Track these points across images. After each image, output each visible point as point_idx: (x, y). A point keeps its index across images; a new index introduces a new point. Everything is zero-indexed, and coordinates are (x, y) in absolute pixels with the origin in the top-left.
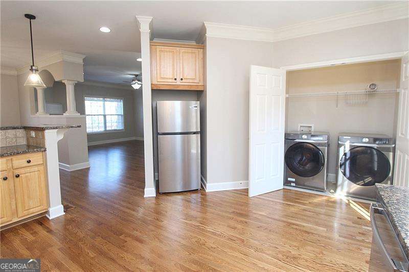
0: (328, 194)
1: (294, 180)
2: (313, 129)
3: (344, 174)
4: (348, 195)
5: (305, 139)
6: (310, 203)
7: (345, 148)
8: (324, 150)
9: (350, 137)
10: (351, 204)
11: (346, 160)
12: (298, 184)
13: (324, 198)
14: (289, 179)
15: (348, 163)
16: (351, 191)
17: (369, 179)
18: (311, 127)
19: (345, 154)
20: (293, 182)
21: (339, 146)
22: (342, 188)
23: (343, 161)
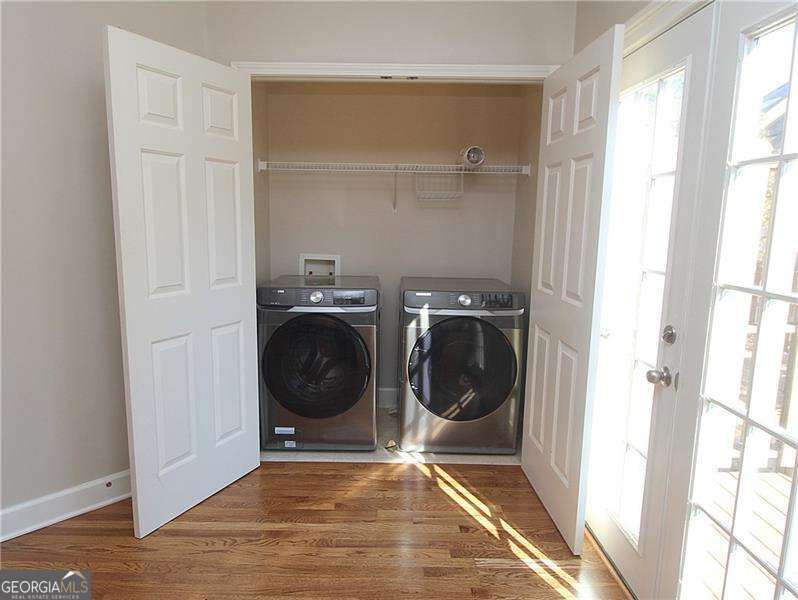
0: (381, 456)
1: (291, 430)
2: (338, 271)
3: (419, 395)
4: (429, 448)
5: (317, 304)
6: (338, 506)
7: (418, 324)
8: (369, 331)
9: (429, 294)
10: (439, 480)
11: (422, 358)
12: (304, 441)
13: (375, 475)
14: (278, 430)
15: (426, 365)
16: (435, 434)
17: (469, 396)
18: (332, 263)
19: (420, 342)
20: (289, 437)
21: (405, 319)
22: (415, 434)
23: (416, 362)
